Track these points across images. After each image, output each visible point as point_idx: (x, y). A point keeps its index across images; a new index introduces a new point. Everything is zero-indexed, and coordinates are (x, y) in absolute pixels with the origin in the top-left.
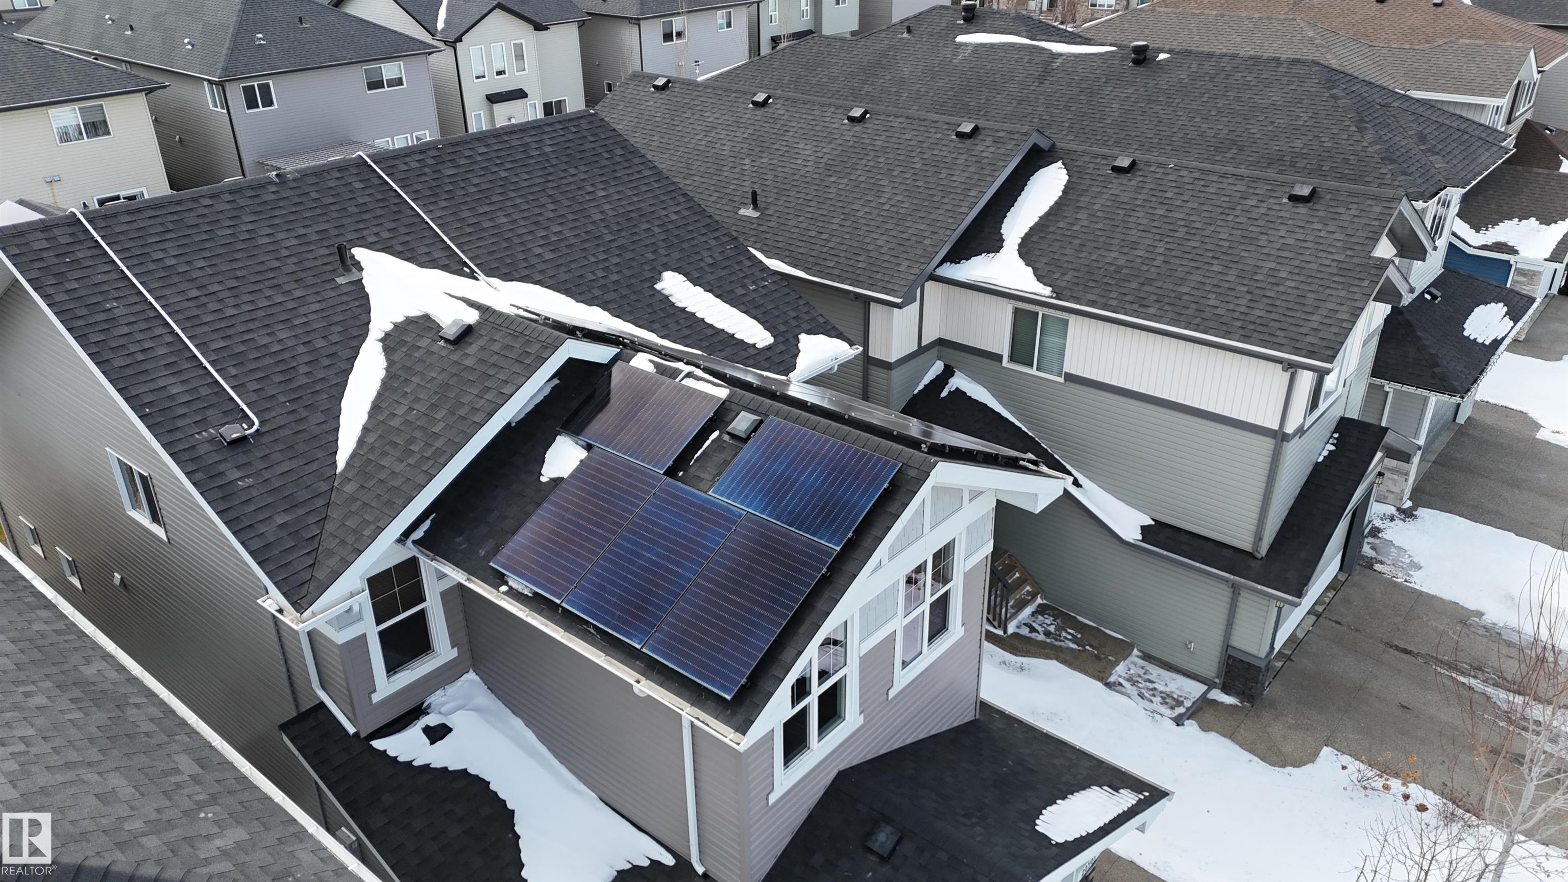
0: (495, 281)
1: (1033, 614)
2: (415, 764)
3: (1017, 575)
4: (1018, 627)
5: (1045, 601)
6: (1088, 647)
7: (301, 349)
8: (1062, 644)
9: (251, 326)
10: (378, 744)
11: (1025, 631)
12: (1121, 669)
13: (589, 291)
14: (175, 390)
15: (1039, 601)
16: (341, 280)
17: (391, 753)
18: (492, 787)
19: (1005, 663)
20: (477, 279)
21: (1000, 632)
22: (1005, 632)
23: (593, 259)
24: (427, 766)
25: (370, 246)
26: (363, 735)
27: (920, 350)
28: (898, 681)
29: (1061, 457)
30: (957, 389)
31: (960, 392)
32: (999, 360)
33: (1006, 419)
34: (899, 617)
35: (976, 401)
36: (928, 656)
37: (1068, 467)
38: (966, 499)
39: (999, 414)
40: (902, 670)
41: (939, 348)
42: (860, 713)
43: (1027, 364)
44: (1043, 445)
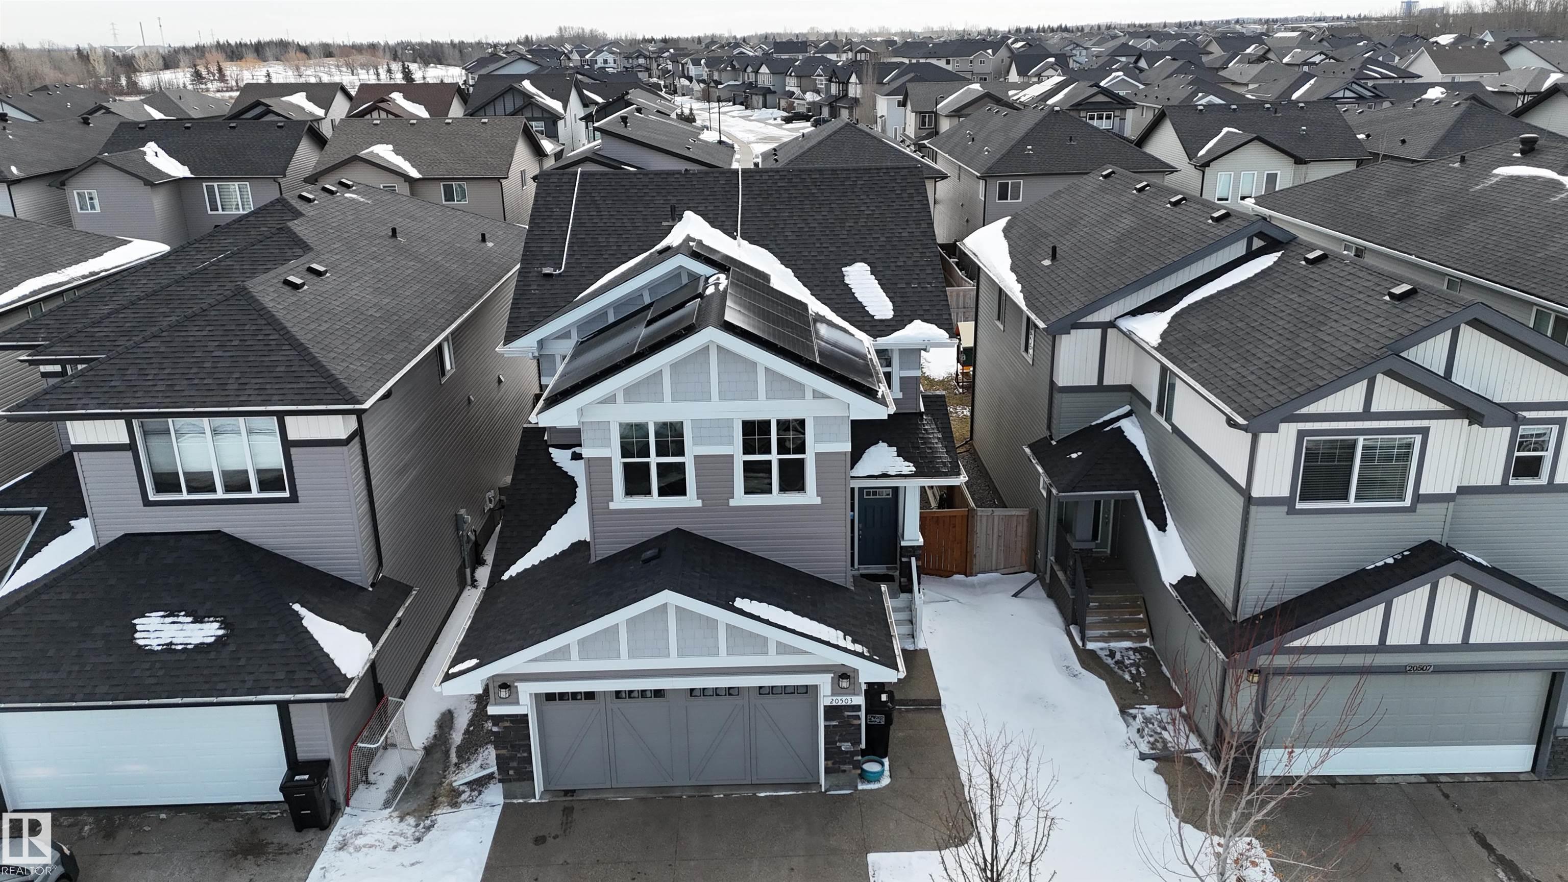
1: (1127, 649)
2: (557, 464)
3: (1141, 616)
4: (1102, 649)
5: (1152, 647)
6: (1138, 684)
8: (1120, 672)
10: (551, 450)
11: (1102, 654)
12: (1151, 710)
15: (1147, 644)
16: (664, 224)
17: (552, 456)
18: (576, 486)
21: (1081, 643)
22: (1083, 645)
24: (561, 468)
26: (549, 443)
27: (1100, 387)
28: (740, 498)
29: (1167, 505)
30: (1120, 427)
31: (1120, 431)
32: (1150, 409)
33: (1145, 462)
34: (735, 448)
35: (1129, 440)
36: (776, 498)
37: (1168, 514)
38: (809, 394)
39: (1142, 457)
40: (746, 493)
41: (1129, 394)
42: (698, 498)
43: (1160, 410)
44: (1160, 491)
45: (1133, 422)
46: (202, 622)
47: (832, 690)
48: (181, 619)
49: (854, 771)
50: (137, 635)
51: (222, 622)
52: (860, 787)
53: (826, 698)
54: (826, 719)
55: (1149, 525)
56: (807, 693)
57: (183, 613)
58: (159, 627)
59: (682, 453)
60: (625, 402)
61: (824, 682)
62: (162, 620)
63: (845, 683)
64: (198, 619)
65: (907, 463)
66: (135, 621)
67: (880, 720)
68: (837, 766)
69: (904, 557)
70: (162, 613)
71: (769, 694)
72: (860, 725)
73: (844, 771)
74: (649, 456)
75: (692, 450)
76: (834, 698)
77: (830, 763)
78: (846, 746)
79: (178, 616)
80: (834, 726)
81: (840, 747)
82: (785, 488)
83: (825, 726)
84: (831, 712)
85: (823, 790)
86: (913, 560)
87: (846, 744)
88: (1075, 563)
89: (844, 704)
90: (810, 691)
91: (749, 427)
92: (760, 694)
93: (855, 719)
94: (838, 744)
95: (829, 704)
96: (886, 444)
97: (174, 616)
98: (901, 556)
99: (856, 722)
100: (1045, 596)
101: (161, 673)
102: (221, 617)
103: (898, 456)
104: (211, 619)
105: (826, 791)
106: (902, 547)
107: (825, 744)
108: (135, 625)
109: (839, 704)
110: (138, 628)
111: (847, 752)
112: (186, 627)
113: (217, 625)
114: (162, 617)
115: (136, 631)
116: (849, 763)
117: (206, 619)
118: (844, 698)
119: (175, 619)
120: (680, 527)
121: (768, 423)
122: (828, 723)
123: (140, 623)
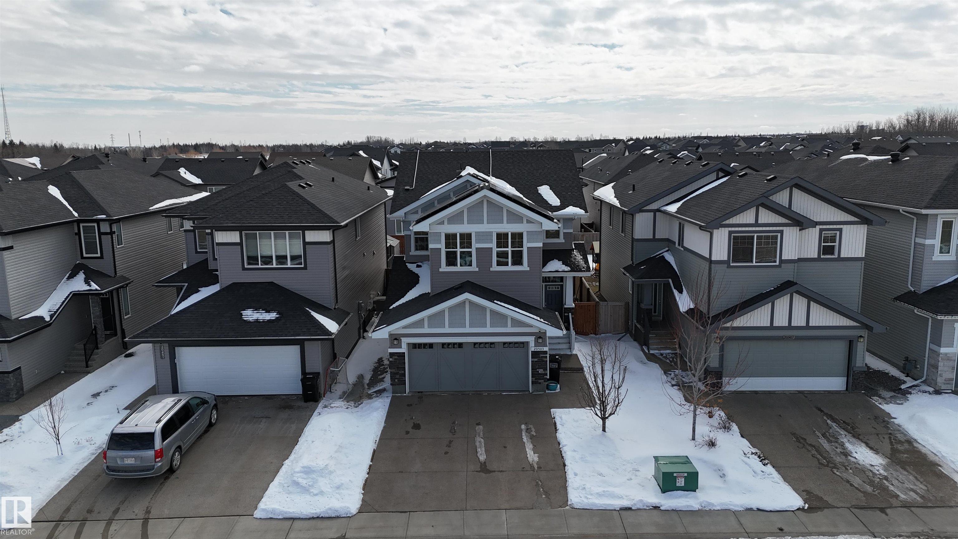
1: (668, 353)
3: (675, 340)
4: (657, 353)
6: (673, 363)
7: (436, 180)
9: (430, 174)
10: (407, 265)
11: (658, 355)
14: (405, 180)
16: (458, 171)
17: (407, 267)
21: (647, 351)
22: (649, 352)
23: (526, 179)
24: (411, 271)
25: (471, 167)
26: (406, 262)
27: (654, 239)
28: (495, 268)
29: (683, 284)
30: (663, 256)
31: (663, 257)
32: (675, 245)
33: (674, 268)
34: (493, 245)
35: (667, 261)
36: (510, 268)
37: (683, 287)
38: (525, 221)
39: (672, 266)
40: (497, 265)
41: (667, 243)
42: (477, 267)
43: (679, 245)
44: (680, 279)
45: (669, 253)
46: (269, 312)
47: (535, 344)
48: (260, 311)
49: (544, 383)
50: (243, 317)
51: (278, 313)
52: (547, 392)
53: (532, 348)
54: (532, 358)
55: (676, 292)
56: (524, 347)
57: (261, 310)
58: (252, 314)
59: (470, 247)
60: (448, 224)
61: (531, 340)
62: (253, 312)
63: (540, 341)
64: (268, 311)
65: (567, 267)
66: (242, 312)
67: (555, 366)
68: (537, 380)
69: (566, 313)
70: (252, 309)
71: (507, 347)
72: (547, 361)
73: (540, 383)
74: (457, 248)
75: (475, 245)
76: (536, 348)
77: (534, 379)
78: (541, 371)
79: (259, 310)
80: (536, 361)
81: (538, 371)
82: (514, 263)
83: (532, 361)
84: (535, 354)
85: (531, 392)
86: (570, 314)
87: (541, 370)
88: (644, 316)
89: (540, 350)
90: (525, 345)
91: (499, 236)
92: (504, 347)
93: (545, 358)
94: (537, 370)
95: (533, 350)
96: (557, 260)
97: (257, 310)
98: (565, 313)
99: (545, 359)
100: (633, 340)
101: (255, 329)
102: (277, 311)
103: (563, 264)
104: (273, 312)
105: (532, 393)
106: (565, 308)
107: (532, 370)
108: (242, 313)
109: (538, 350)
110: (243, 314)
111: (541, 374)
112: (262, 314)
113: (275, 314)
114: (252, 310)
115: (243, 315)
116: (542, 379)
117: (271, 311)
118: (540, 348)
119: (258, 311)
120: (469, 280)
121: (507, 234)
122: (533, 360)
123: (244, 313)
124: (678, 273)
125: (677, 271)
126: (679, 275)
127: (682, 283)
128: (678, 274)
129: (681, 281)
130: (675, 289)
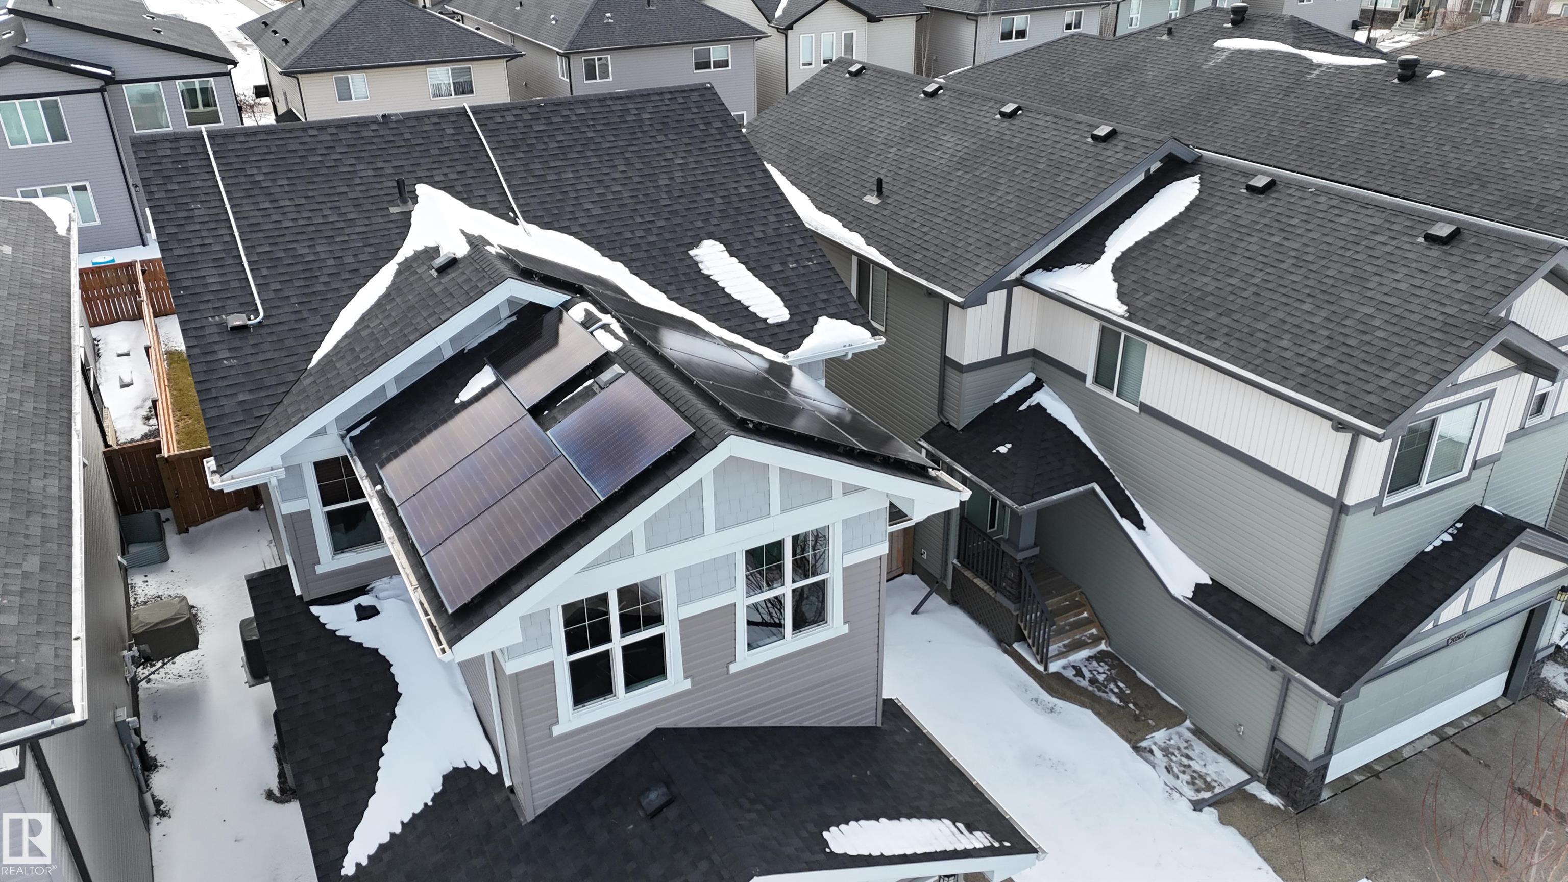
0: (533, 228)
1: (1089, 659)
2: (338, 633)
3: (1085, 614)
4: (1064, 668)
5: (1109, 649)
6: (1131, 706)
7: (331, 262)
8: (1104, 695)
9: (299, 237)
10: (315, 610)
11: (1070, 674)
12: (1160, 736)
13: (620, 248)
14: (210, 280)
15: (1103, 646)
16: (394, 210)
17: (322, 620)
18: (393, 670)
19: (1036, 700)
20: (517, 224)
21: (1040, 668)
22: (1046, 669)
23: (639, 220)
24: (346, 638)
25: (435, 185)
26: (306, 599)
27: (1009, 357)
28: (743, 659)
29: (1132, 495)
30: (1038, 404)
31: (1039, 409)
32: (1083, 381)
33: (1085, 445)
34: (736, 592)
35: (1056, 420)
36: (789, 643)
37: (1136, 505)
38: (837, 491)
39: (1077, 437)
40: (750, 649)
41: (1031, 359)
42: (686, 677)
43: (1107, 388)
44: (1116, 478)
45: (1049, 394)
55: (1126, 524)
59: (659, 622)
74: (610, 641)
75: (676, 612)
82: (800, 625)
88: (1020, 575)
91: (755, 557)
100: (946, 603)
120: (660, 725)
121: (781, 544)
124: (1101, 458)
125: (1095, 451)
126: (1106, 464)
127: (1127, 492)
128: (1102, 463)
129: (1122, 485)
130: (1122, 516)
